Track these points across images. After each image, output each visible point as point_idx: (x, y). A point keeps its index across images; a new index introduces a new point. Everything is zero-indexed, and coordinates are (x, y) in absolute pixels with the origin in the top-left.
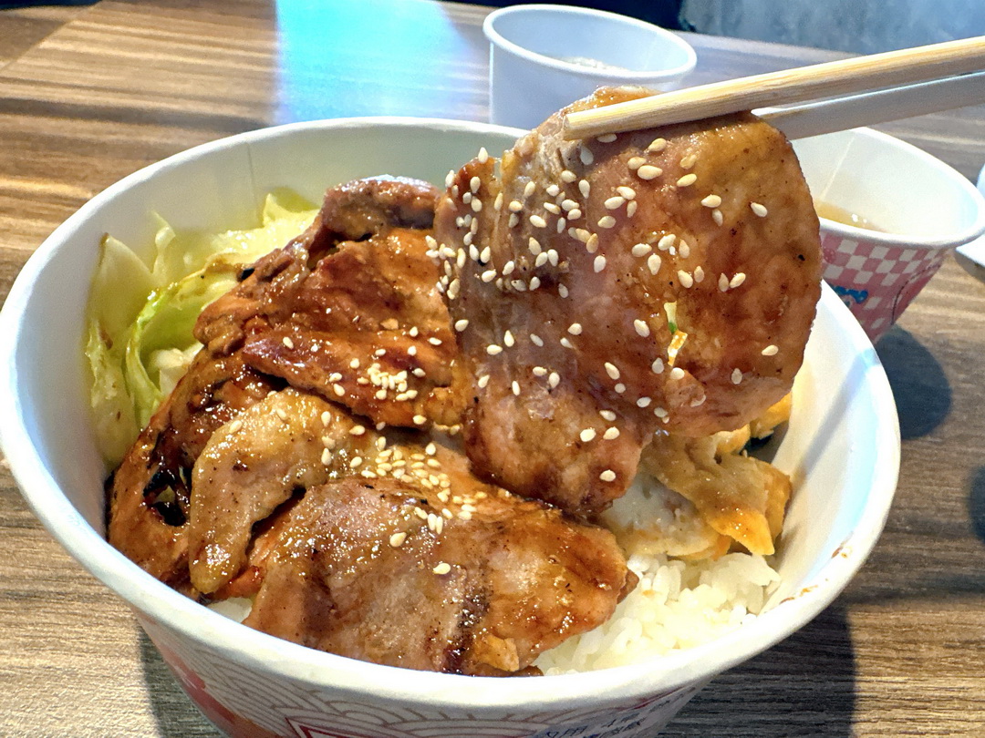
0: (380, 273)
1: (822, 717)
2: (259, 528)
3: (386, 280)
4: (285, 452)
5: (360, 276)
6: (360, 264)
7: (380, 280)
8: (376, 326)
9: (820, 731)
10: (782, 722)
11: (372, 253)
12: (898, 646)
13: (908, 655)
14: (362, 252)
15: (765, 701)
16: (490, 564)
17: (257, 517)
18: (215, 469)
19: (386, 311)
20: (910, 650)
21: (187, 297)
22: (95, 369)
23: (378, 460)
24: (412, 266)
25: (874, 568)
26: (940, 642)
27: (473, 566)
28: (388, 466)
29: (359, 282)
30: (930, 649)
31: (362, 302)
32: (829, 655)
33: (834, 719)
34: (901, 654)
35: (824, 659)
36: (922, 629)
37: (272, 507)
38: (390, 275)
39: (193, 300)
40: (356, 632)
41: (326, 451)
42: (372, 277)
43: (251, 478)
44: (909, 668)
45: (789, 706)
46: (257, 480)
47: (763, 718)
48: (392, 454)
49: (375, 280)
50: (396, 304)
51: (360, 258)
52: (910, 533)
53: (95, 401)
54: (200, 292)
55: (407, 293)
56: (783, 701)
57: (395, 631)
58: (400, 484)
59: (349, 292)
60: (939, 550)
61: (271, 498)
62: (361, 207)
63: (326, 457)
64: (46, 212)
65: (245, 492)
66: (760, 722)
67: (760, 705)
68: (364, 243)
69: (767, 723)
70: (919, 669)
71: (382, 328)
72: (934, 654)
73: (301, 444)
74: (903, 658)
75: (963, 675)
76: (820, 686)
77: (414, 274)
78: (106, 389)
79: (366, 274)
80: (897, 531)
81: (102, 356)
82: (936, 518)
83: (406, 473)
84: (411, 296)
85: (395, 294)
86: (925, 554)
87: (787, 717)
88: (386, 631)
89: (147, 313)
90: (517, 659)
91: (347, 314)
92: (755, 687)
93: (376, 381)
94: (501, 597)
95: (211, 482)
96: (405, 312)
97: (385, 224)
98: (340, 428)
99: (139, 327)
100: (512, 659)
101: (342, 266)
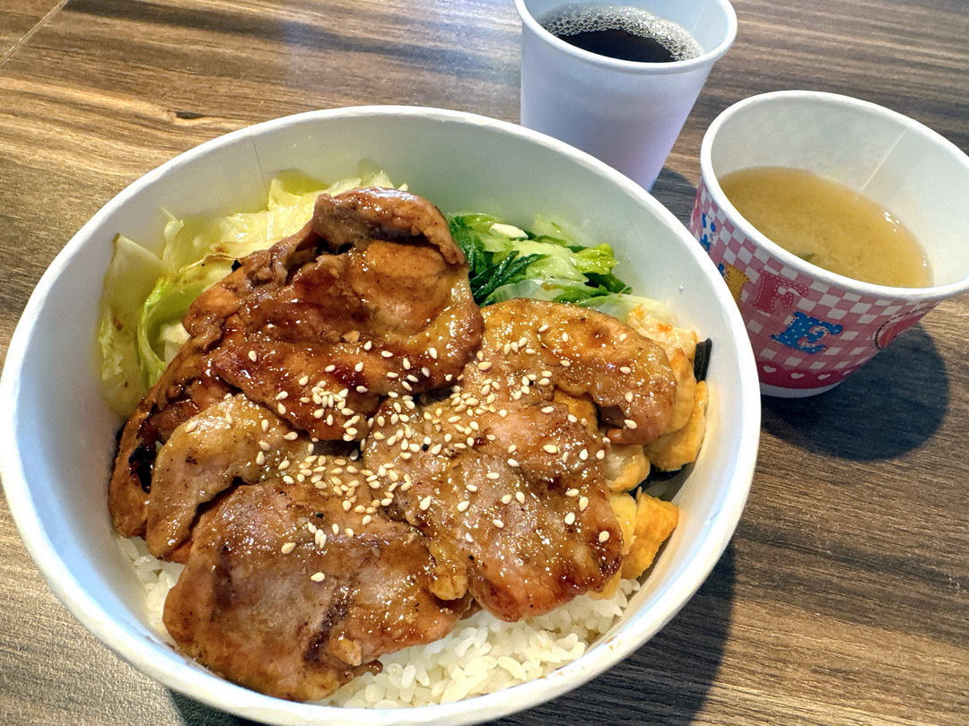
0: (350, 287)
1: (668, 710)
2: (203, 508)
3: (356, 294)
4: (229, 449)
5: (331, 290)
6: (334, 278)
7: (350, 294)
8: (337, 339)
9: (662, 722)
10: (631, 708)
11: (347, 266)
12: (767, 663)
13: (773, 672)
14: (337, 265)
15: (623, 687)
16: (360, 577)
17: (202, 500)
18: (172, 460)
19: (352, 323)
20: (776, 668)
21: (190, 282)
22: (105, 351)
23: (301, 466)
24: (382, 281)
25: (776, 587)
26: (810, 666)
27: (344, 577)
28: (309, 472)
29: (329, 295)
30: (796, 670)
31: (328, 315)
32: (698, 658)
33: (678, 714)
34: (767, 670)
35: (691, 661)
36: (796, 651)
37: (214, 493)
38: (360, 288)
39: (197, 283)
40: (249, 612)
41: (261, 453)
42: (342, 290)
43: (199, 469)
44: (767, 683)
45: (642, 695)
46: (203, 471)
47: (616, 701)
48: (317, 460)
49: (344, 293)
50: (361, 317)
51: (334, 272)
52: (828, 557)
53: (105, 376)
54: (201, 277)
55: (373, 307)
56: (639, 690)
57: (278, 617)
58: (313, 491)
59: (319, 307)
60: (851, 579)
61: (213, 487)
62: (345, 219)
63: (260, 458)
64: (126, 133)
65: (194, 479)
66: (611, 704)
67: (616, 690)
68: (341, 256)
69: (617, 705)
70: (777, 686)
71: (343, 341)
72: (798, 675)
73: (242, 445)
74: (767, 674)
75: (819, 699)
76: (677, 684)
77: (382, 289)
78: (115, 366)
79: (338, 288)
80: (816, 553)
81: (111, 339)
82: (862, 547)
83: (323, 480)
84: (377, 309)
85: (361, 306)
86: (835, 580)
87: (635, 704)
88: (270, 615)
89: (154, 298)
90: (359, 659)
91: (311, 327)
92: (619, 674)
93: (317, 400)
94: (361, 606)
95: (168, 470)
96: (369, 324)
97: (365, 237)
98: (276, 433)
99: (145, 311)
100: (355, 658)
101: (316, 280)
